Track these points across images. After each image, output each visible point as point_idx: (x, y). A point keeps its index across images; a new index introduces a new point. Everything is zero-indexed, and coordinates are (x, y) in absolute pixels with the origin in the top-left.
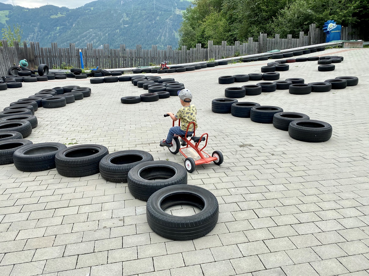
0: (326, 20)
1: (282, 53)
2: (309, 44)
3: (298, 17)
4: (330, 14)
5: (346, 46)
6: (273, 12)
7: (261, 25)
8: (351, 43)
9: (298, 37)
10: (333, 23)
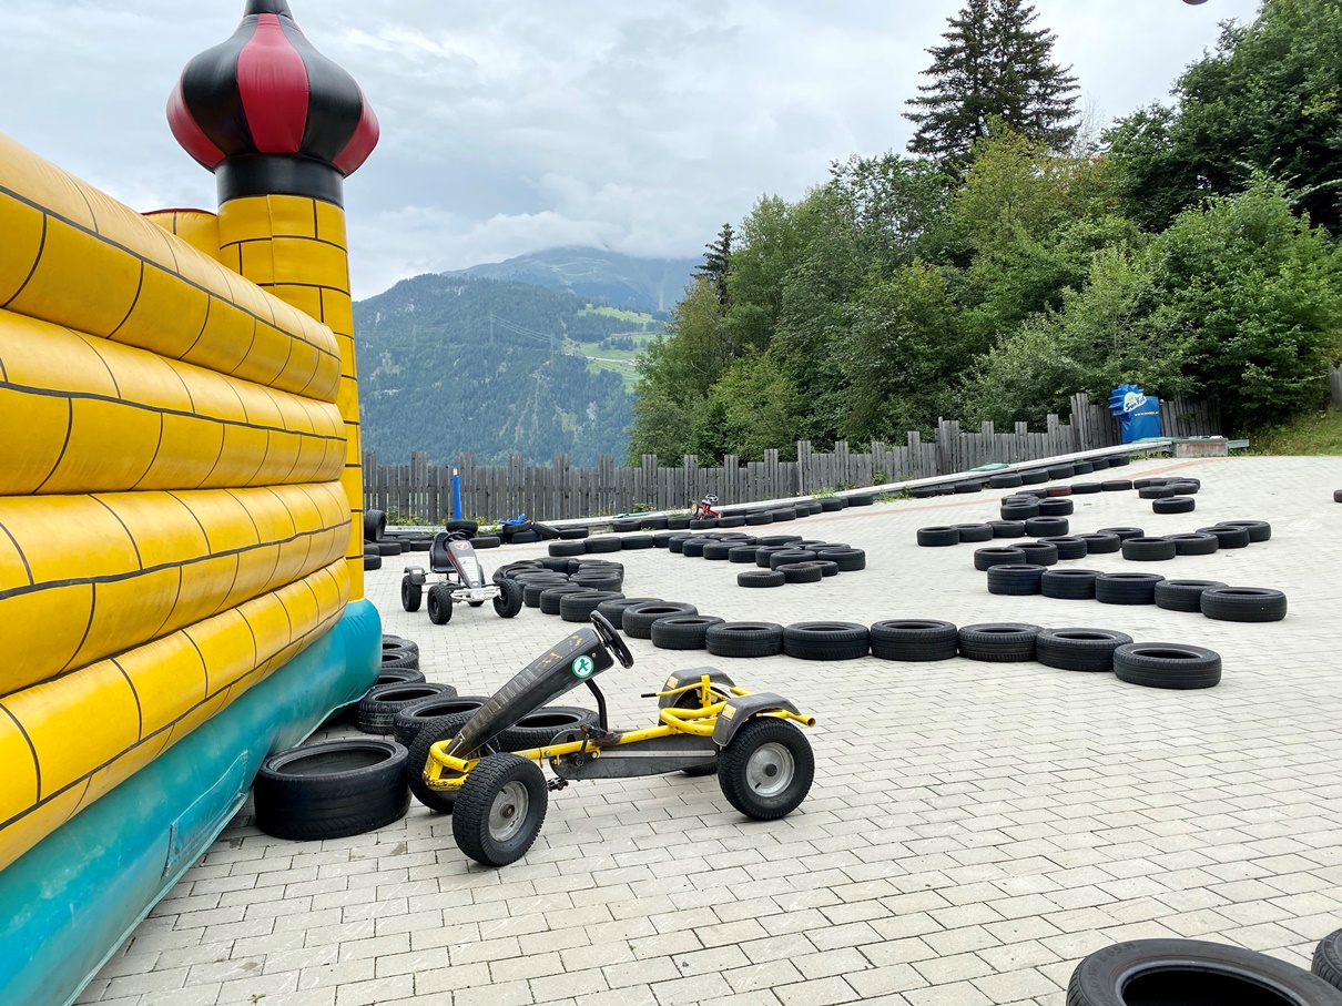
0: (1114, 384)
1: (1015, 472)
2: (1077, 449)
3: (1034, 377)
4: (1124, 369)
5: (1182, 452)
6: (948, 360)
7: (919, 395)
8: (1194, 444)
9: (1044, 429)
10: (1137, 393)
